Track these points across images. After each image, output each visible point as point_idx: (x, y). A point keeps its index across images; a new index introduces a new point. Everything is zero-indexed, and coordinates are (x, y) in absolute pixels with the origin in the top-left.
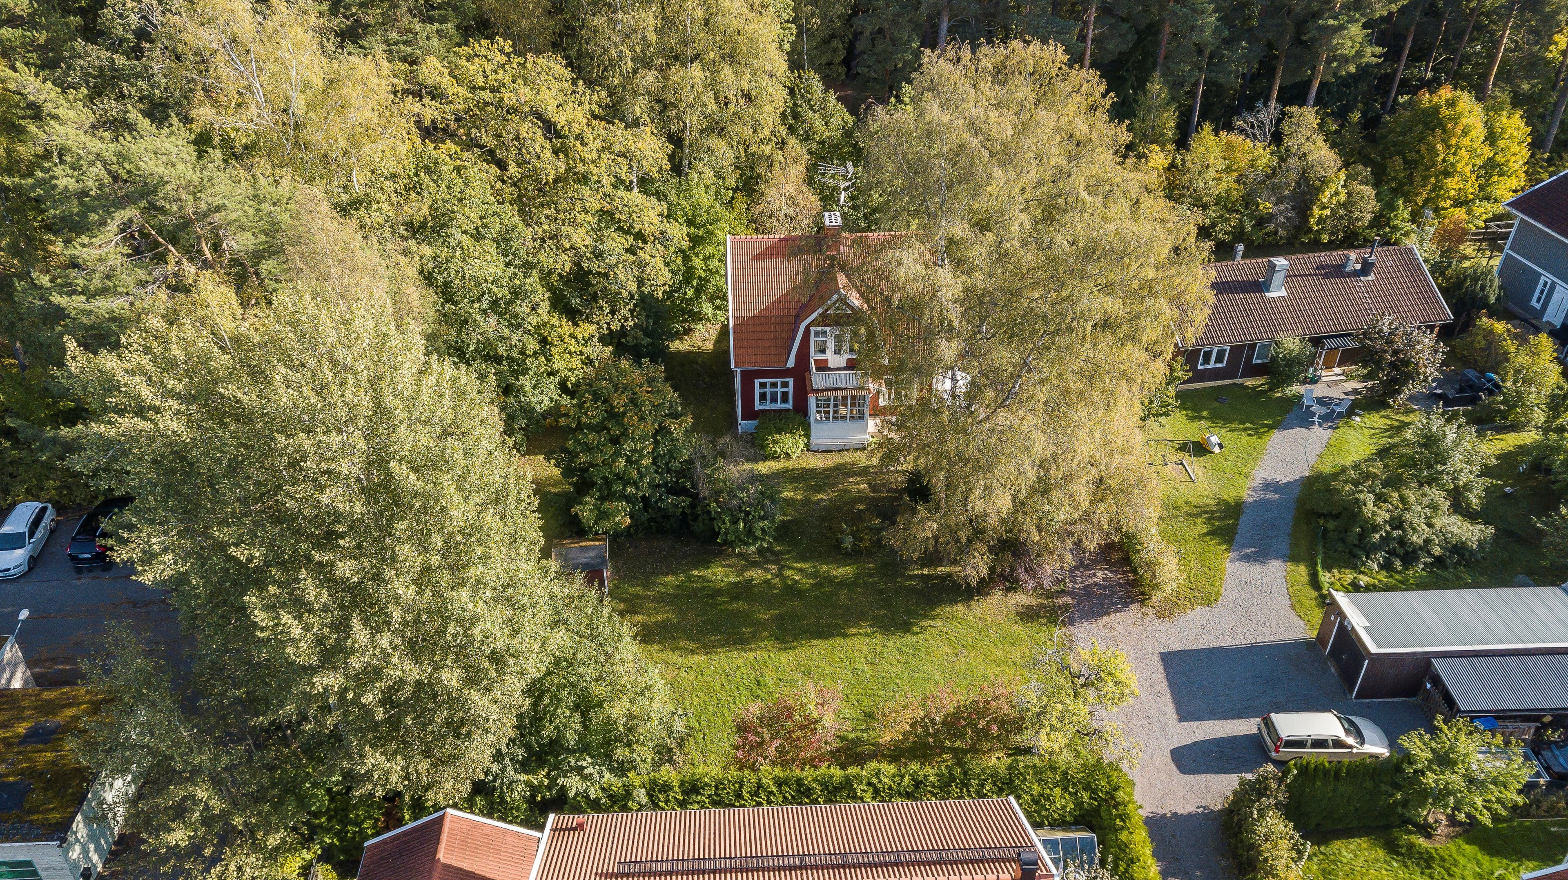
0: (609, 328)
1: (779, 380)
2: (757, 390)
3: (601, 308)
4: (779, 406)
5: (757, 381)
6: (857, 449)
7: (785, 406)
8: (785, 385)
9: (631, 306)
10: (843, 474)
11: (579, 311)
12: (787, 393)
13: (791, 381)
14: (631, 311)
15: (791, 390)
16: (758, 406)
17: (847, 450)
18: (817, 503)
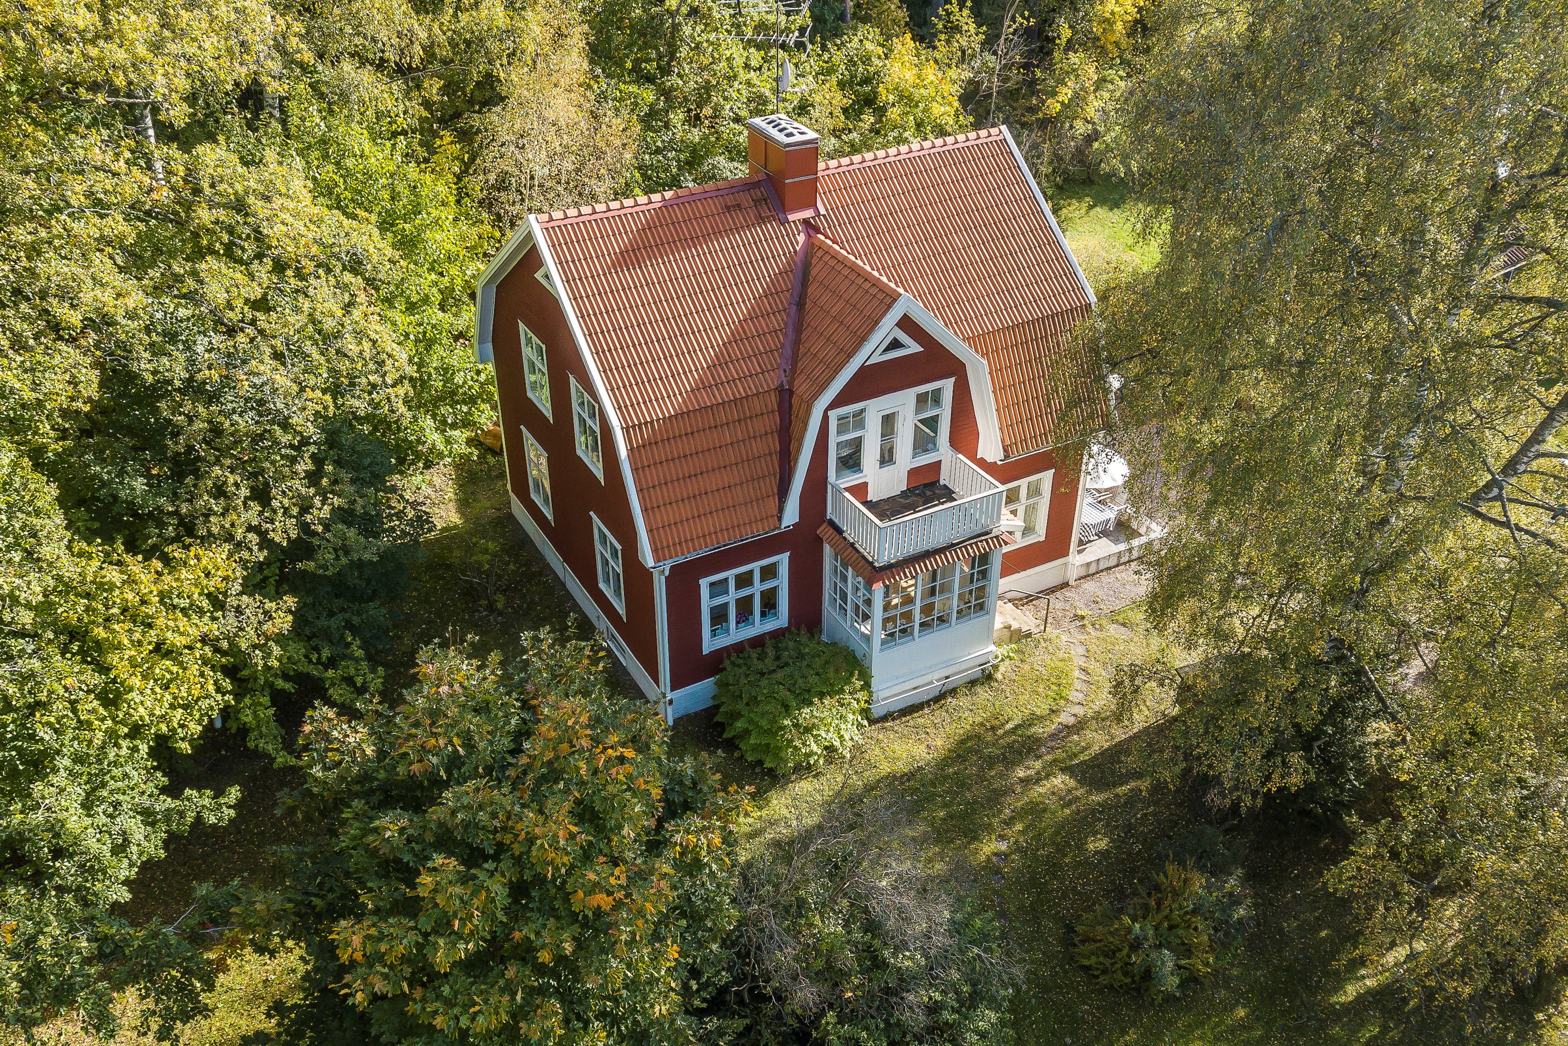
0: (265, 542)
1: (755, 566)
2: (706, 603)
3: (219, 491)
4: (759, 627)
5: (704, 583)
6: (973, 683)
7: (771, 625)
8: (769, 572)
9: (304, 466)
10: (991, 762)
11: (157, 518)
12: (774, 590)
13: (783, 560)
14: (313, 478)
15: (783, 582)
16: (709, 644)
17: (953, 692)
18: (991, 869)
